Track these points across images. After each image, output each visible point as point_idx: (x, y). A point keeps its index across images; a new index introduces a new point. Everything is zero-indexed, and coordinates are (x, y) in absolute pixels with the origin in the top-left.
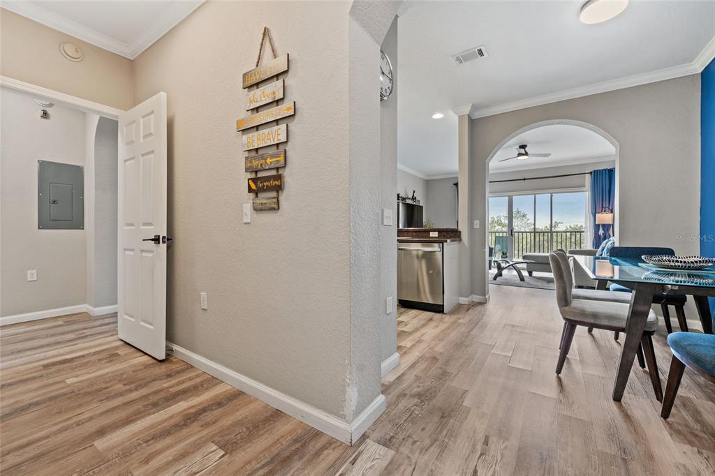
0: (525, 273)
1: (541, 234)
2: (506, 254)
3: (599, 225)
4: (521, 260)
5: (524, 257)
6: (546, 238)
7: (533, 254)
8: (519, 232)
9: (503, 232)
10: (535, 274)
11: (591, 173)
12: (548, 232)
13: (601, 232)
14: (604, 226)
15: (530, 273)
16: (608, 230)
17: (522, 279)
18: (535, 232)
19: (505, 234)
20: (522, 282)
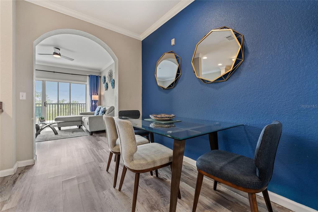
0: (57, 129)
1: (62, 105)
2: (44, 118)
3: (93, 100)
4: (54, 121)
5: (56, 120)
6: (67, 107)
7: (62, 116)
8: (50, 104)
9: (39, 104)
10: (62, 128)
11: (89, 76)
12: (68, 104)
13: (94, 104)
14: (94, 101)
15: (60, 129)
16: (96, 103)
17: (56, 133)
18: (58, 104)
19: (41, 105)
20: (56, 136)
